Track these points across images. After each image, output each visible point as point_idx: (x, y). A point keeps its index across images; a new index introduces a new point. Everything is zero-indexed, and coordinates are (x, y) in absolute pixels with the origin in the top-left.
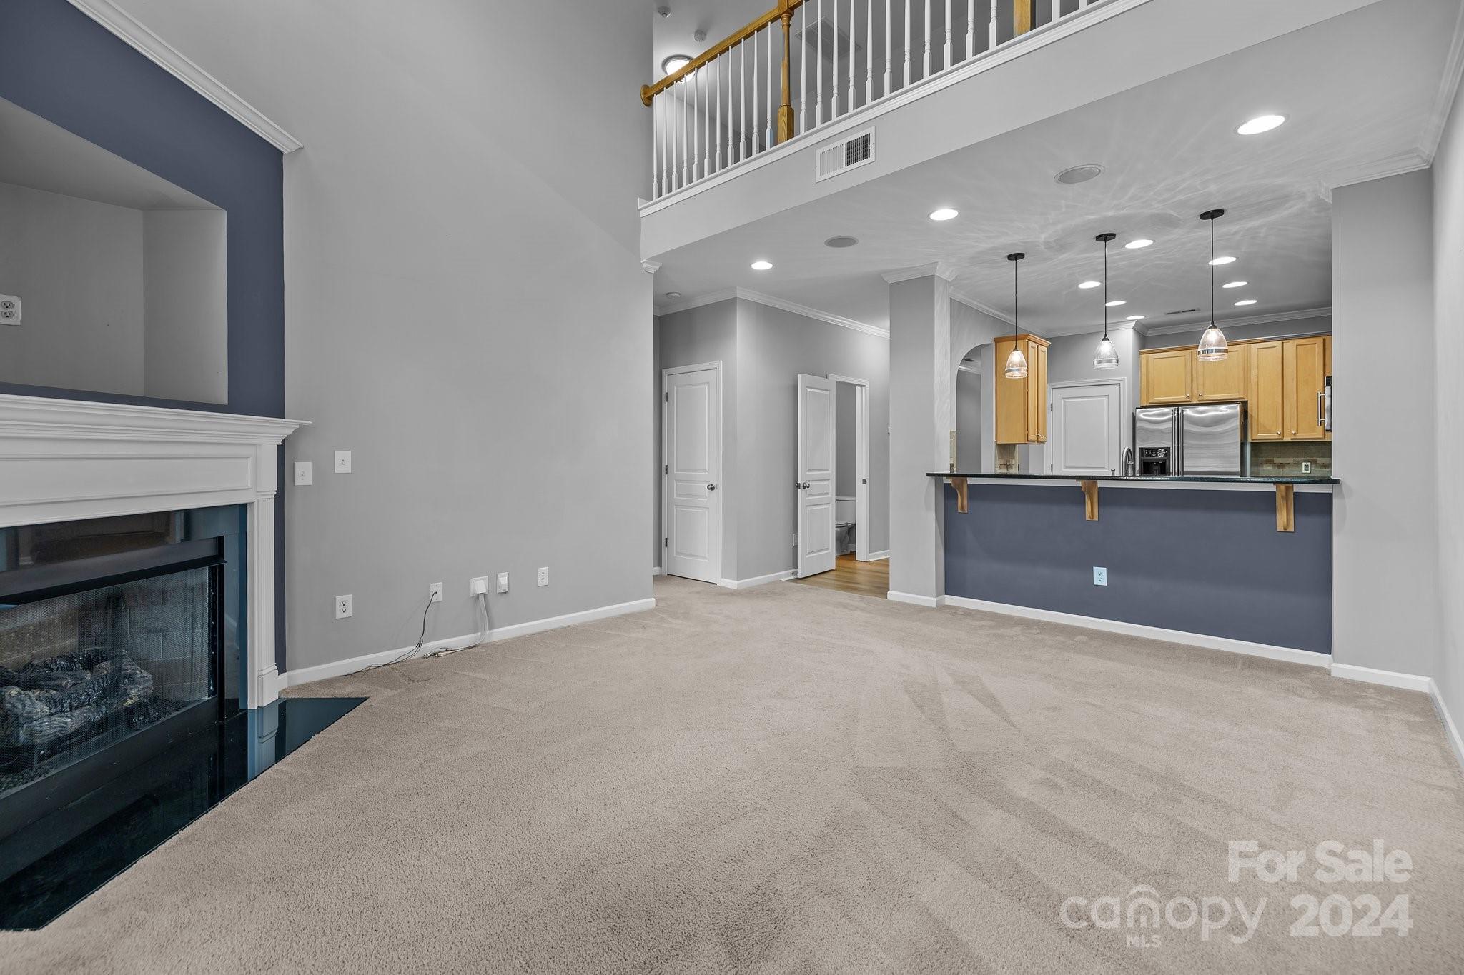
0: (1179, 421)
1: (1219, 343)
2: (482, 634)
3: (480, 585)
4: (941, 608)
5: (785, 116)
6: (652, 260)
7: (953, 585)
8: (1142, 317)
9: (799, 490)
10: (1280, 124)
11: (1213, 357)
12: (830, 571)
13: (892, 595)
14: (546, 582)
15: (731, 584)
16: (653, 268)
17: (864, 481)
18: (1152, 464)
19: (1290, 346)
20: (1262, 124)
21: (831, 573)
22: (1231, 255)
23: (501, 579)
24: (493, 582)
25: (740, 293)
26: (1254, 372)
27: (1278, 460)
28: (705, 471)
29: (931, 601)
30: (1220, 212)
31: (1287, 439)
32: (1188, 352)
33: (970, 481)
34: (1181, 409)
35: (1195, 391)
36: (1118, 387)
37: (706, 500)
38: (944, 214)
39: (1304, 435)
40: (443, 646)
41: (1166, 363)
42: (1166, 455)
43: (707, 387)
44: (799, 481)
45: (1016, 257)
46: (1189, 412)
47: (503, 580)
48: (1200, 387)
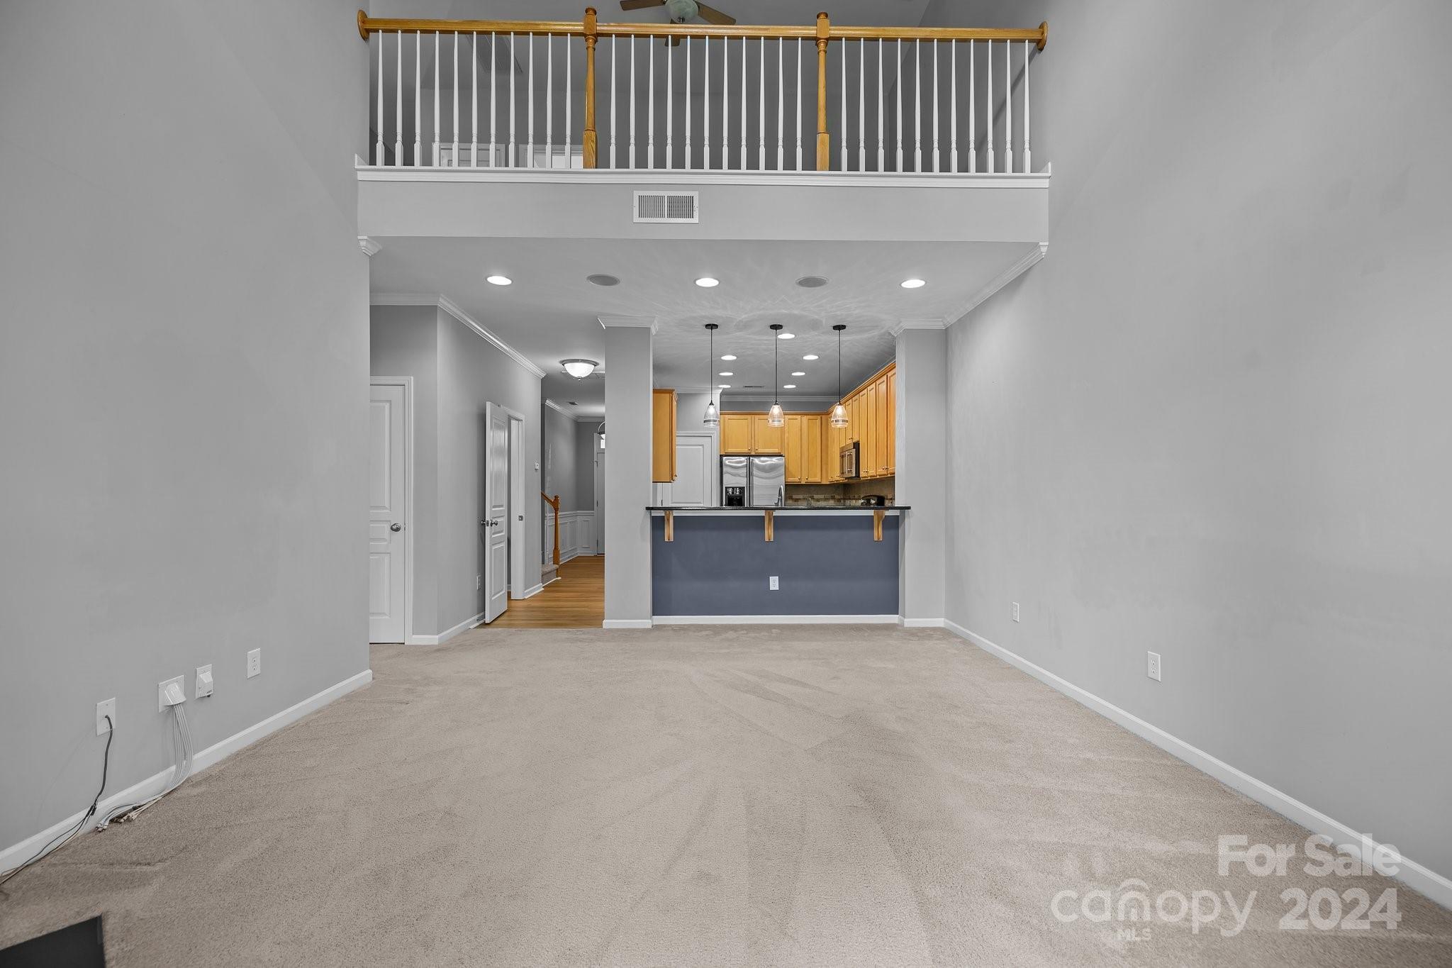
0: (749, 467)
1: (844, 416)
2: (177, 768)
3: (173, 692)
4: (657, 628)
5: (593, 141)
6: (374, 239)
7: (659, 607)
8: (729, 386)
9: (488, 528)
10: (919, 286)
11: (840, 425)
12: (503, 613)
13: (607, 623)
14: (258, 671)
15: (432, 640)
16: (372, 250)
17: (521, 518)
18: (735, 500)
19: (805, 418)
20: (913, 283)
21: (505, 614)
22: (816, 355)
23: (201, 676)
24: (190, 684)
25: (443, 303)
26: (786, 435)
27: (794, 497)
28: (384, 508)
29: (647, 623)
30: (843, 327)
31: (803, 483)
32: (749, 417)
33: (676, 513)
34: (751, 458)
35: (753, 447)
36: (710, 439)
37: (386, 543)
38: (707, 282)
39: (812, 480)
40: (123, 803)
41: (738, 424)
42: (740, 492)
43: (387, 406)
44: (488, 518)
45: (712, 326)
46: (756, 461)
47: (206, 677)
48: (756, 443)
